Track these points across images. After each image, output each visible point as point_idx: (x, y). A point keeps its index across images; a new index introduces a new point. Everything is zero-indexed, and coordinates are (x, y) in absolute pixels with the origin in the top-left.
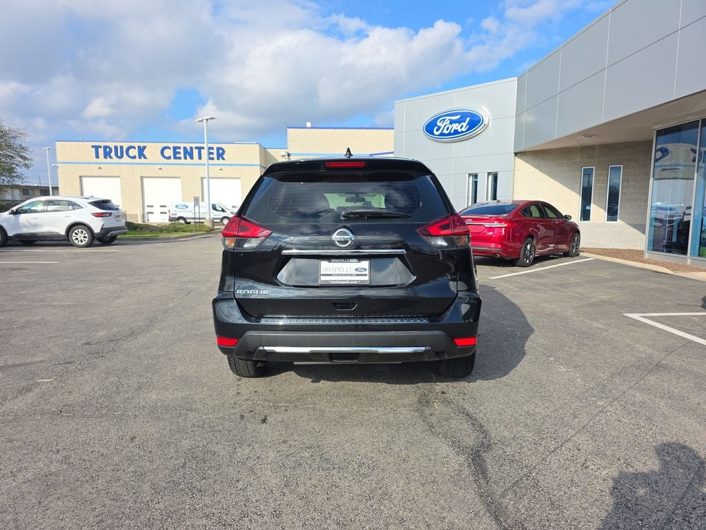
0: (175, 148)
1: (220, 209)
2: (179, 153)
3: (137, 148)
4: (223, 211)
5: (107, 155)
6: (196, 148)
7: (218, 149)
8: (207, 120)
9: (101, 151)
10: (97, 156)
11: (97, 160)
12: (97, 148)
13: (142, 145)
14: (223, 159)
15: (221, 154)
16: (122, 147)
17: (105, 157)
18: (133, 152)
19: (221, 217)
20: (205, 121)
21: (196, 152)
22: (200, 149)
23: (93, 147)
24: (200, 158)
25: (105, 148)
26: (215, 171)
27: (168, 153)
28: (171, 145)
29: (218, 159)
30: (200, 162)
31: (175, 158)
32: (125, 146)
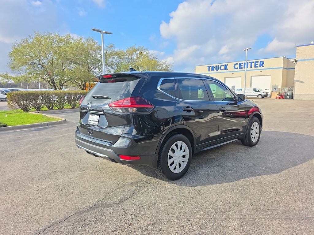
0: (240, 64)
1: (258, 91)
2: (242, 66)
3: (224, 66)
4: (259, 91)
5: (213, 70)
6: (250, 63)
7: (261, 62)
8: (247, 49)
9: (211, 68)
10: (209, 71)
11: (209, 72)
12: (209, 67)
13: (226, 64)
14: (263, 66)
15: (262, 64)
16: (218, 66)
17: (212, 71)
18: (223, 68)
19: (258, 94)
20: (247, 50)
21: (249, 64)
22: (251, 63)
23: (208, 67)
24: (251, 67)
25: (212, 67)
26: (258, 72)
27: (237, 66)
28: (238, 63)
29: (260, 67)
30: (251, 69)
31: (240, 68)
32: (220, 65)
